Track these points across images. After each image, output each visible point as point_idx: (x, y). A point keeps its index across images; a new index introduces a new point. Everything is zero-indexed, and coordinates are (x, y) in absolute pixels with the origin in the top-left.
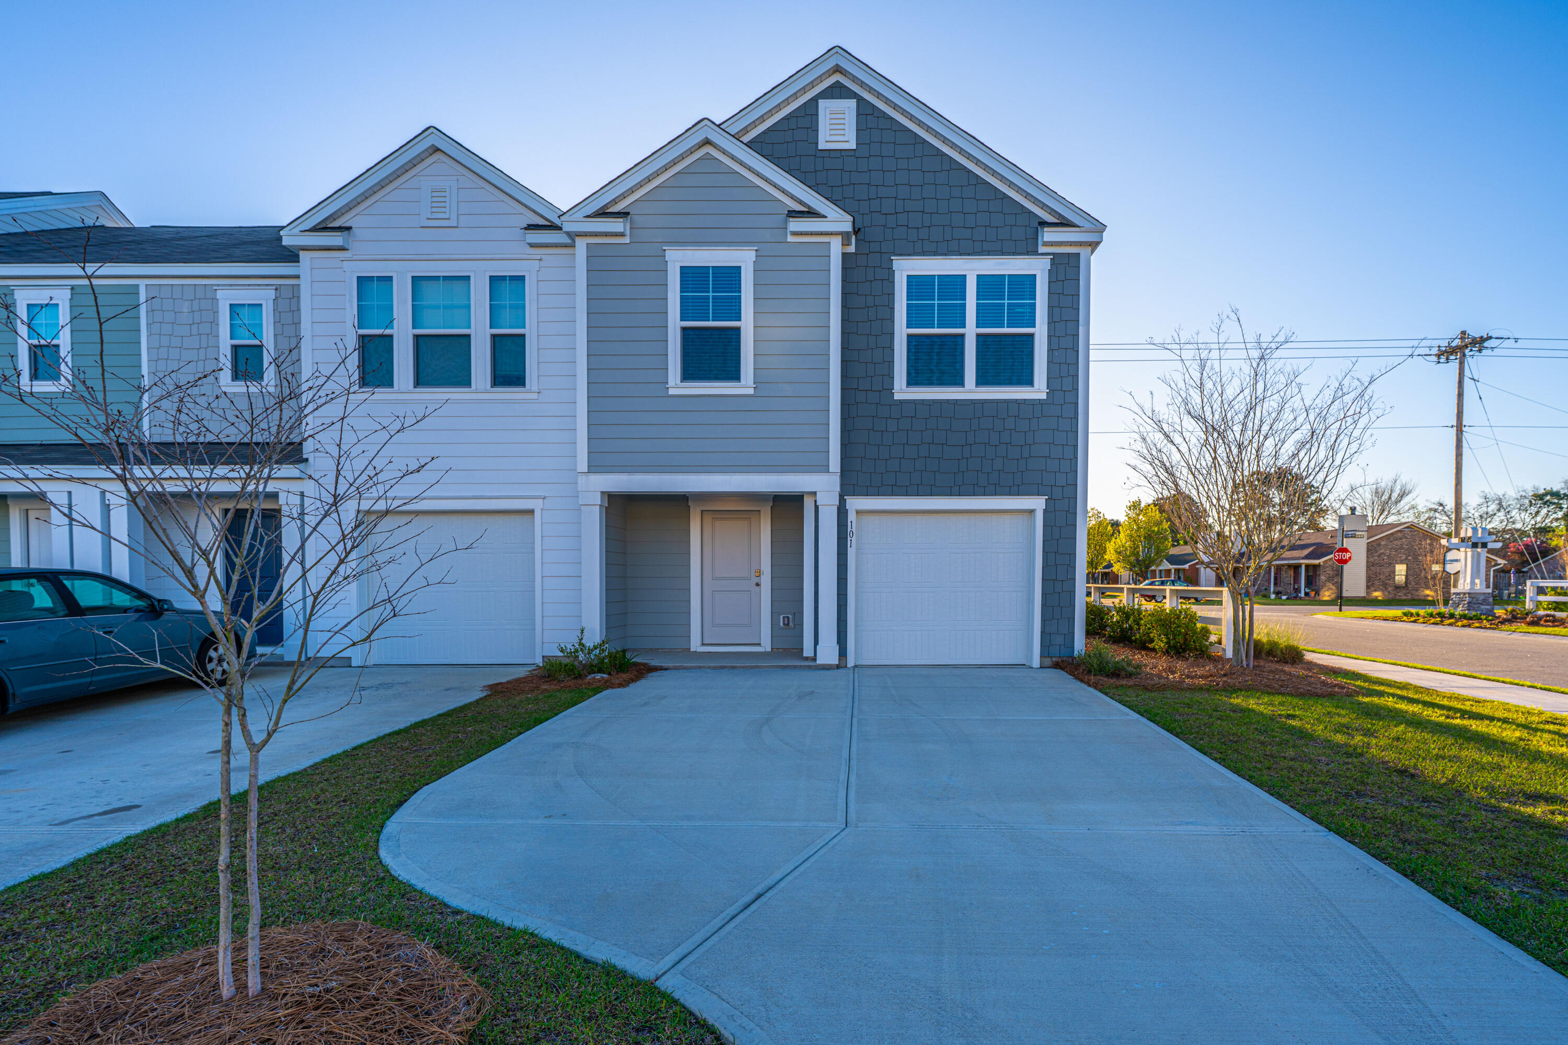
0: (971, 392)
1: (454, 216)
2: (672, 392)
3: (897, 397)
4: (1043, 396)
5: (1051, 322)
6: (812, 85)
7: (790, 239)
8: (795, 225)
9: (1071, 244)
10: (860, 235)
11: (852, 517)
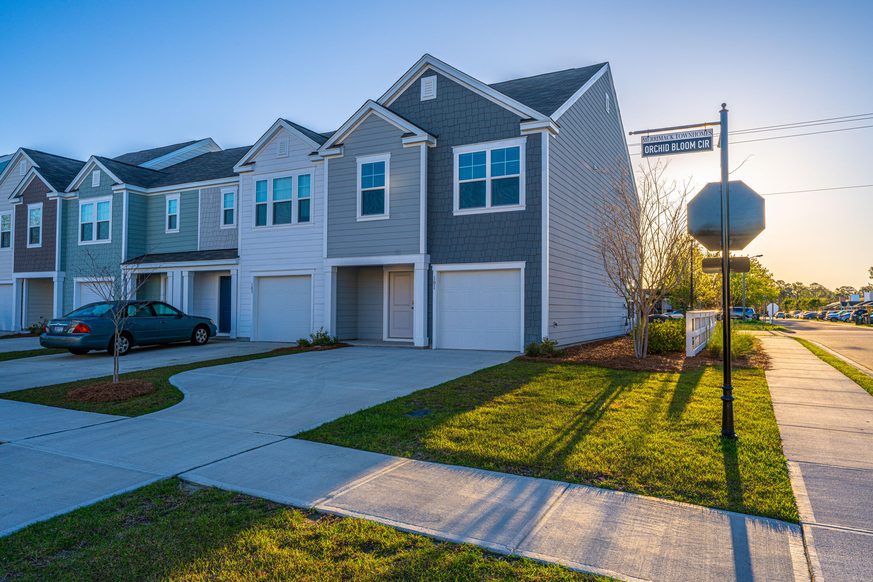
0: (488, 209)
1: (287, 153)
2: (358, 220)
3: (455, 214)
4: (524, 209)
5: (528, 170)
6: (417, 72)
7: (405, 146)
8: (405, 140)
9: (537, 129)
10: (439, 138)
11: (435, 274)
